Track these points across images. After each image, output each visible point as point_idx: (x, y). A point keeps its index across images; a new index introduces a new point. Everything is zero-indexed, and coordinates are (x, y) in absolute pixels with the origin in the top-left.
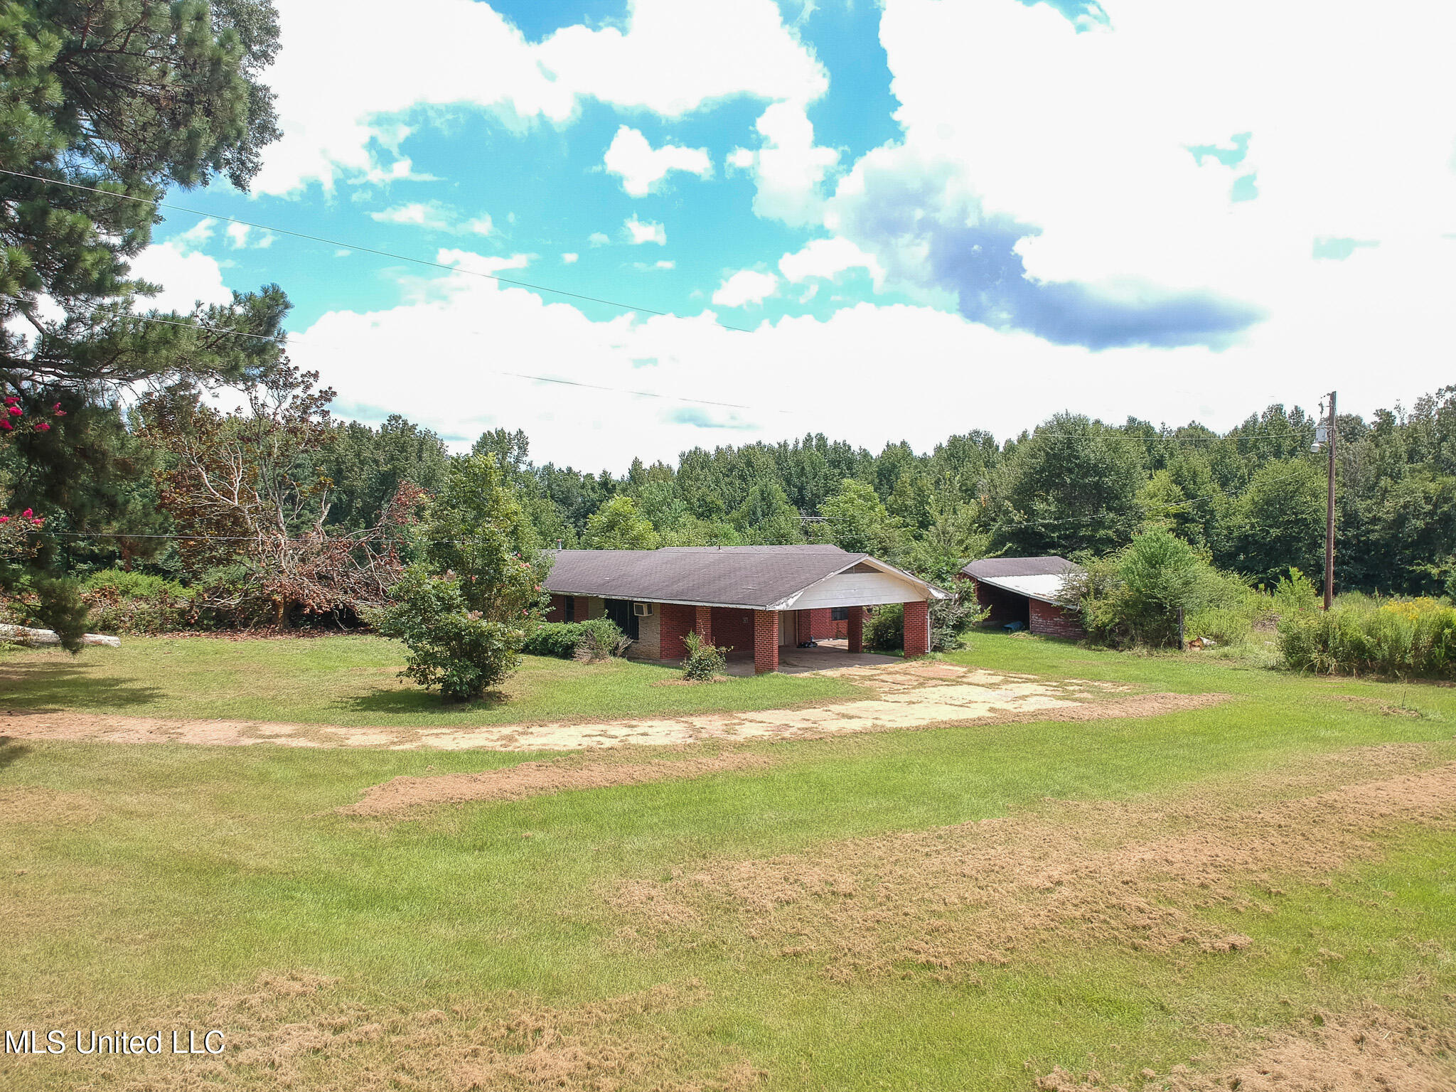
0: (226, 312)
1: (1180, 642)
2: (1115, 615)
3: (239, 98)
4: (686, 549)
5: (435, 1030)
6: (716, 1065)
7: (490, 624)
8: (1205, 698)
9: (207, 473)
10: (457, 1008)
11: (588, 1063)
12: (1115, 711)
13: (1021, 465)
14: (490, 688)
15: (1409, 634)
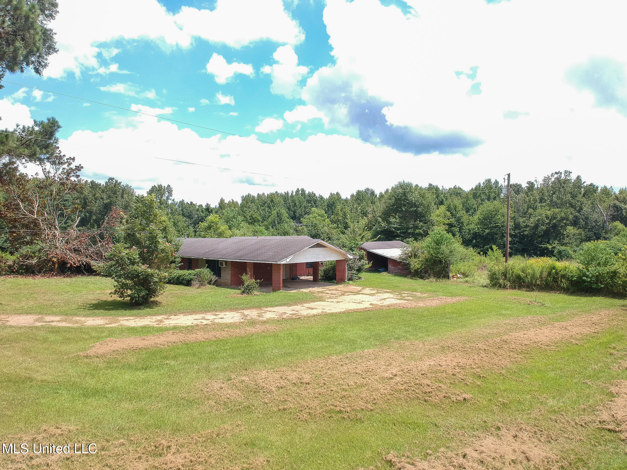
0: (30, 129)
1: (448, 276)
2: (422, 265)
3: (37, 33)
4: (243, 238)
5: (122, 448)
6: (248, 458)
7: (152, 270)
8: (458, 298)
9: (22, 203)
10: (132, 439)
11: (191, 460)
12: (421, 304)
13: (385, 203)
14: (152, 299)
15: (538, 272)
